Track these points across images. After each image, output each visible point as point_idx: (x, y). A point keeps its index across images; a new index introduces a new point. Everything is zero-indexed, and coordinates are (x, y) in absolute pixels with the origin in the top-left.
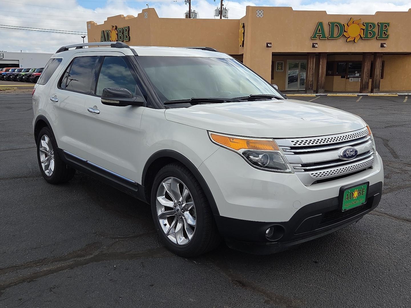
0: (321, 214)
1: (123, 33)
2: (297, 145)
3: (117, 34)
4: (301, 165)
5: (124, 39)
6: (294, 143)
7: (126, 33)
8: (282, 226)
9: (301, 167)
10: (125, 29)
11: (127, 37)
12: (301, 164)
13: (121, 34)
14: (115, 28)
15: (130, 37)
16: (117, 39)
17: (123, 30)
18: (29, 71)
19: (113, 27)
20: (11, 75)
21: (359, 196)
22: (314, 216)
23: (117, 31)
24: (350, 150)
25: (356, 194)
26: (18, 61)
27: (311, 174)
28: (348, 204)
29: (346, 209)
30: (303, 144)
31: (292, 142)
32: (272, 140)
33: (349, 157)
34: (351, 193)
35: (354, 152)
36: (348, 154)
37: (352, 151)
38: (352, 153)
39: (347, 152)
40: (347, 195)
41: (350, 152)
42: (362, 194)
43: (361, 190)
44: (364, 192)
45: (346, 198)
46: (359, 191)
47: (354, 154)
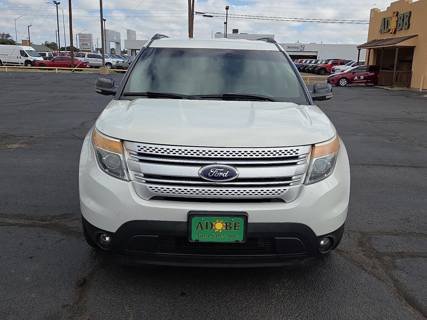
0: (158, 236)
1: (403, 20)
2: (143, 151)
3: (397, 21)
5: (403, 26)
6: (140, 148)
7: (407, 20)
9: (143, 177)
10: (406, 15)
11: (406, 23)
12: (144, 174)
13: (401, 21)
14: (396, 14)
15: (409, 24)
16: (396, 27)
17: (404, 16)
18: (317, 63)
19: (394, 13)
20: (301, 67)
21: (226, 229)
23: (398, 17)
24: (217, 169)
26: (317, 53)
27: (149, 187)
28: (203, 235)
29: (199, 240)
30: (150, 151)
31: (138, 146)
32: (119, 141)
33: (213, 178)
34: (207, 223)
35: (225, 173)
36: (211, 173)
37: (221, 172)
38: (222, 174)
39: (211, 171)
40: (200, 223)
41: (217, 172)
42: (235, 229)
43: (230, 224)
44: (238, 226)
45: (198, 227)
46: (226, 223)
47: (225, 176)
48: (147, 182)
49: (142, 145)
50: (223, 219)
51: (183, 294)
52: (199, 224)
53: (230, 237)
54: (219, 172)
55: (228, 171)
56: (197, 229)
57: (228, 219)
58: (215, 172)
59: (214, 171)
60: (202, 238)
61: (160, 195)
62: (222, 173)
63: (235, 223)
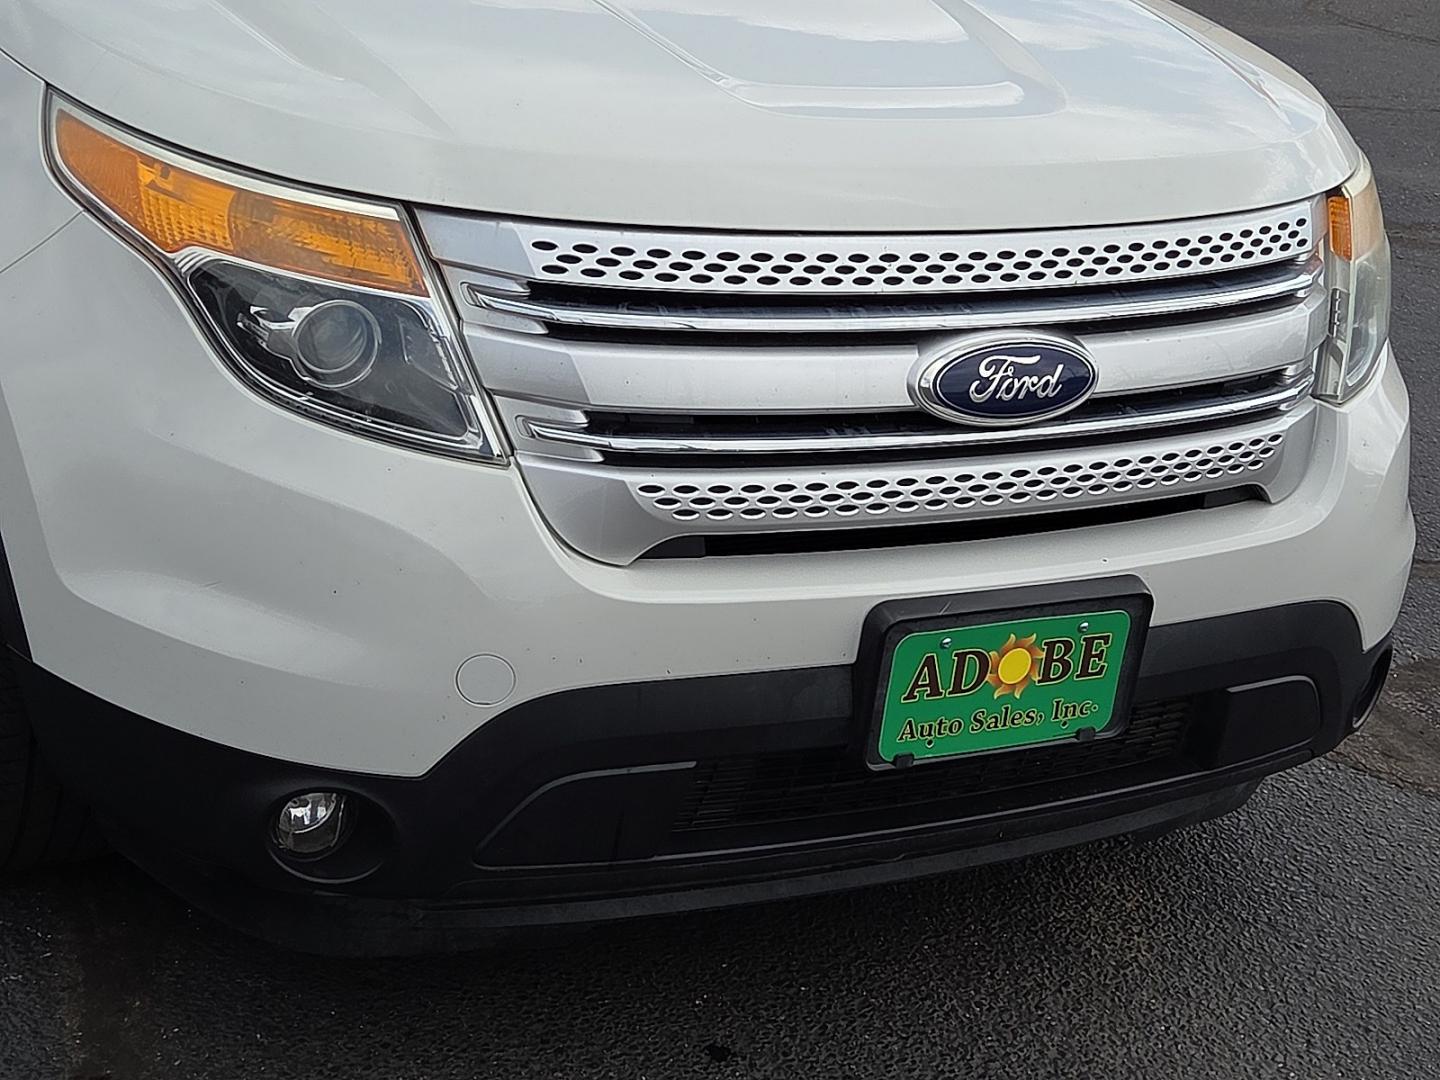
0: (692, 764)
2: (573, 276)
4: (581, 419)
6: (550, 258)
8: (382, 803)
9: (585, 431)
12: (587, 413)
21: (1046, 678)
22: (624, 771)
24: (1010, 359)
25: (1015, 666)
27: (643, 489)
28: (935, 725)
29: (912, 755)
30: (623, 275)
31: (535, 245)
32: (390, 213)
33: (995, 407)
34: (962, 657)
35: (1049, 377)
36: (985, 383)
37: (1028, 370)
38: (1033, 385)
39: (984, 373)
40: (930, 662)
41: (1010, 373)
42: (1084, 673)
43: (1068, 646)
44: (1100, 656)
45: (916, 685)
46: (1051, 646)
47: (1049, 390)
48: (613, 459)
49: (566, 240)
50: (1038, 630)
51: (719, 1054)
52: (922, 669)
53: (1056, 717)
54: (1021, 371)
55: (1060, 367)
56: (911, 696)
57: (1059, 626)
58: (1001, 374)
59: (996, 372)
60: (930, 743)
61: (709, 528)
62: (1035, 379)
63: (1089, 642)
